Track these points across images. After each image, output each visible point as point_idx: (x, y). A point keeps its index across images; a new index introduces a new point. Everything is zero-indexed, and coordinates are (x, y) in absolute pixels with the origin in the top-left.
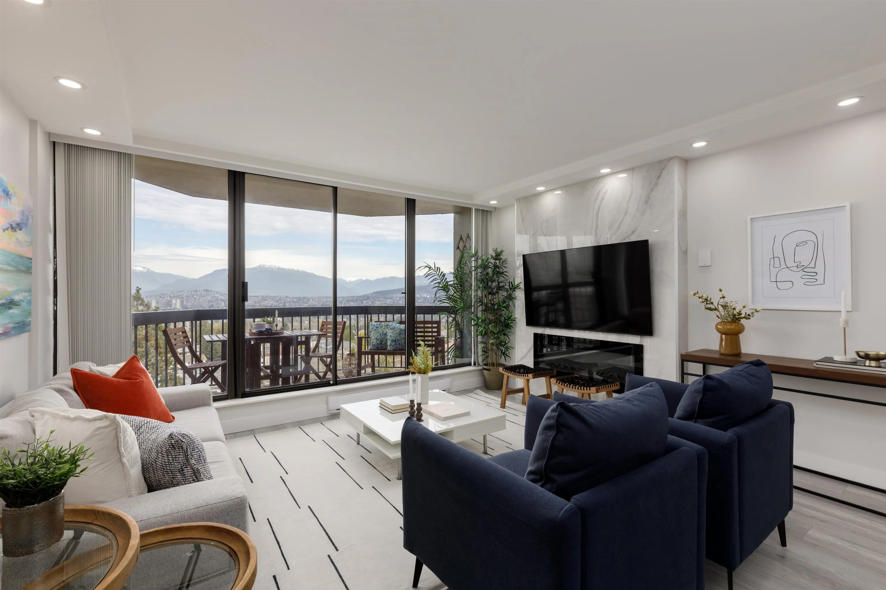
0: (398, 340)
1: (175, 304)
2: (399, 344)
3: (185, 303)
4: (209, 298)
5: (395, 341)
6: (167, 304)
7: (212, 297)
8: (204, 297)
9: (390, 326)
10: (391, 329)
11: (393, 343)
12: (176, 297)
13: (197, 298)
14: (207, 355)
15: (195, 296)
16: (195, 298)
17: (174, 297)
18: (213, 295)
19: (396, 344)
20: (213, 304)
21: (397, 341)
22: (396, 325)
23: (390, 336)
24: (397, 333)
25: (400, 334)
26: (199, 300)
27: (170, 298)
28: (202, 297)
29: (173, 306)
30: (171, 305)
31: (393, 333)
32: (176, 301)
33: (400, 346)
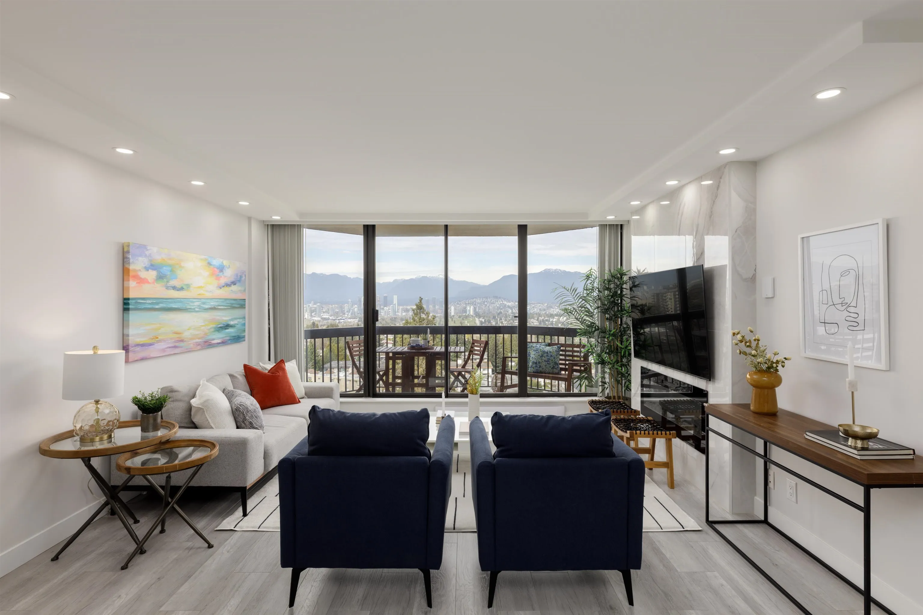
0: (539, 363)
1: (469, 311)
2: (540, 367)
3: (477, 310)
4: (498, 305)
5: (536, 363)
6: (463, 310)
7: (501, 304)
8: (493, 304)
9: (533, 347)
10: (534, 351)
11: (534, 365)
12: (471, 304)
13: (488, 305)
14: (493, 363)
15: (486, 303)
16: (486, 305)
17: (469, 304)
18: (501, 302)
19: (536, 366)
20: (502, 311)
21: (537, 363)
22: (540, 347)
23: (532, 358)
24: (539, 356)
25: (542, 356)
26: (489, 307)
27: (465, 304)
28: (492, 304)
29: (468, 313)
30: (466, 312)
31: (535, 354)
32: (470, 307)
33: (541, 369)
